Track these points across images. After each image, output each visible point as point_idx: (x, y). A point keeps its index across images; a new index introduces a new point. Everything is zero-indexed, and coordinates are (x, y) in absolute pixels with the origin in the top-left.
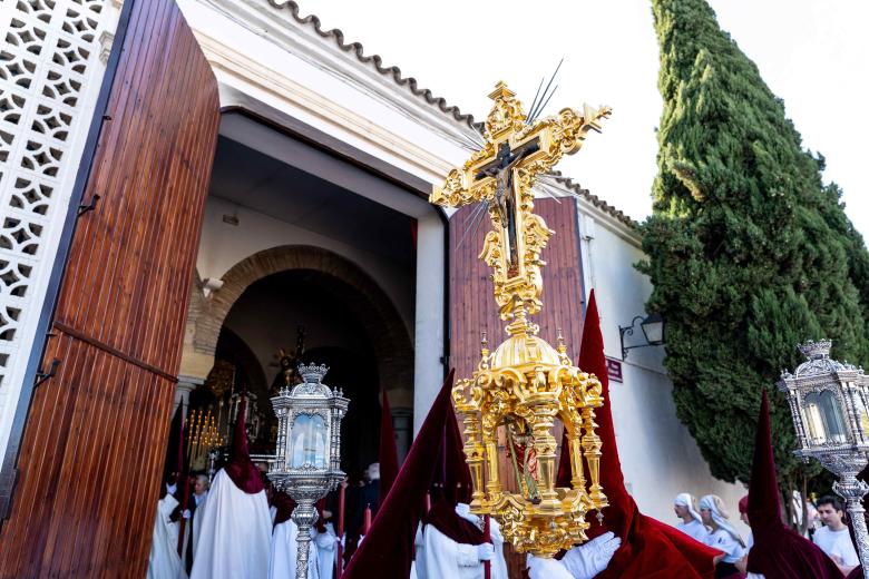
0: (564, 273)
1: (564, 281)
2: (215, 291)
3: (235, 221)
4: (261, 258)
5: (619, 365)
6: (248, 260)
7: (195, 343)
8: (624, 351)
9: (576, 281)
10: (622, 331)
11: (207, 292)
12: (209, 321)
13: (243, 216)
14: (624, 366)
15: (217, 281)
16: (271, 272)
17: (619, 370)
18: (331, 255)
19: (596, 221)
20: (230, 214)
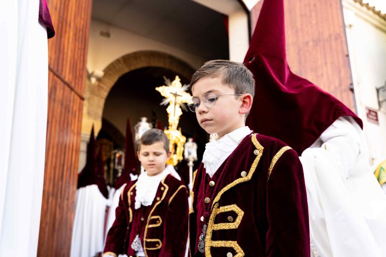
0: (333, 37)
1: (333, 43)
2: (99, 80)
3: (108, 35)
4: (126, 59)
5: (376, 113)
6: (118, 61)
7: (89, 113)
8: (380, 103)
9: (342, 42)
10: (378, 90)
11: (93, 80)
12: (96, 99)
13: (113, 32)
14: (380, 115)
15: (100, 73)
16: (133, 68)
17: (376, 116)
18: (171, 58)
19: (356, 14)
20: (105, 30)
